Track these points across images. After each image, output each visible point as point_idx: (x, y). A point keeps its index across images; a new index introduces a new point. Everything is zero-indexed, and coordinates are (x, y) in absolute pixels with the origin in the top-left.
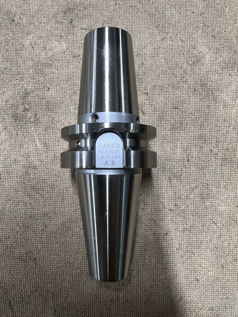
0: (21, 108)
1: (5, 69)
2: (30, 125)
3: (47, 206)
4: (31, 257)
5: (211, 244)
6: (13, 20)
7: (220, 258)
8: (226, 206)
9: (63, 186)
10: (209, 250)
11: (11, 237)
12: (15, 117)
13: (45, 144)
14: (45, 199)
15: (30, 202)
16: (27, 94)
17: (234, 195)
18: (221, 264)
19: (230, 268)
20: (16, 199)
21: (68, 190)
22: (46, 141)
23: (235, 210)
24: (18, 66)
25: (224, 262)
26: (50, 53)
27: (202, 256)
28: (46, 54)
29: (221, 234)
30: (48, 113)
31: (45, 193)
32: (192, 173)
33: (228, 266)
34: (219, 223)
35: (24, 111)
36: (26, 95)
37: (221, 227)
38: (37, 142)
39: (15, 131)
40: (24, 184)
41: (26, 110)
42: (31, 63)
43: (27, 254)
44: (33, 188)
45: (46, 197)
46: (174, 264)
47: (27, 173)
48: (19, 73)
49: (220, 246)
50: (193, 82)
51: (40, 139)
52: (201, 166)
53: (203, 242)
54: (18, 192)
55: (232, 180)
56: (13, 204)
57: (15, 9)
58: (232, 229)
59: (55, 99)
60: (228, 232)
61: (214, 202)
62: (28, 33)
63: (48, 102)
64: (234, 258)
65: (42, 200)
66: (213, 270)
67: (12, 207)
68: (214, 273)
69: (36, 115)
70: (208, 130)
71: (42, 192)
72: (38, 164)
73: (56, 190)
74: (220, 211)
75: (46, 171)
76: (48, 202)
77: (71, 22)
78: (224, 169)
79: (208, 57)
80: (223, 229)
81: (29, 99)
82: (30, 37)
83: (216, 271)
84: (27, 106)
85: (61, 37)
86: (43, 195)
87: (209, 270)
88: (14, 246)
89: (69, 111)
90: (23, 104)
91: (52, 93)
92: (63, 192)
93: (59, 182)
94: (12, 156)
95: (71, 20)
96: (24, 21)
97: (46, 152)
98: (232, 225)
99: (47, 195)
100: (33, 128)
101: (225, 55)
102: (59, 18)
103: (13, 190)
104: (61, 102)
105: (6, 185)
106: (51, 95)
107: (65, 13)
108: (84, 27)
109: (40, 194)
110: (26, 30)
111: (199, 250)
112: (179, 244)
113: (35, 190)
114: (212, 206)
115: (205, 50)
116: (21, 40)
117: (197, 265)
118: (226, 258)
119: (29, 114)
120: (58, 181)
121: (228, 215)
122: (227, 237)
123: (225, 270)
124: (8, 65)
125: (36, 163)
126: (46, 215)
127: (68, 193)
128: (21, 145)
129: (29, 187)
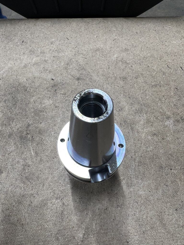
0: (25, 133)
1: (19, 113)
2: (29, 142)
3: (34, 189)
4: (20, 223)
5: (135, 216)
6: (26, 90)
7: (142, 227)
8: (143, 191)
9: (44, 177)
10: (134, 221)
11: (9, 209)
12: (21, 138)
13: (36, 153)
14: (33, 185)
15: (24, 187)
16: (29, 125)
17: (148, 184)
18: (142, 231)
19: (149, 234)
20: (15, 185)
21: (47, 180)
22: (37, 151)
23: (149, 194)
24: (26, 111)
25: (145, 229)
26: (43, 105)
27: (129, 225)
28: (41, 106)
29: (141, 210)
30: (39, 136)
31: (33, 181)
32: (121, 171)
33: (148, 233)
34: (139, 202)
35: (26, 134)
36: (28, 126)
37: (141, 205)
38: (32, 152)
39: (20, 145)
40: (21, 175)
41: (27, 134)
42: (32, 110)
43: (18, 221)
44: (26, 178)
45: (34, 184)
46: (112, 230)
47: (24, 169)
48: (26, 115)
49: (141, 218)
50: (119, 120)
51: (33, 150)
52: (126, 166)
53: (130, 215)
54: (17, 181)
55: (145, 175)
56: (13, 188)
57: (28, 85)
58: (148, 206)
59: (44, 128)
60: (145, 208)
61: (136, 188)
62: (33, 96)
63: (40, 130)
64: (151, 227)
65: (31, 186)
66: (138, 235)
67: (12, 190)
68: (139, 237)
69: (33, 137)
70: (129, 146)
71: (32, 181)
72: (31, 164)
73: (40, 179)
74: (140, 194)
75: (35, 168)
76: (34, 187)
77: (55, 91)
78: (140, 168)
79: (127, 107)
80: (142, 206)
81: (30, 128)
82: (34, 98)
84: (28, 132)
85: (50, 98)
86: (32, 182)
87: (135, 235)
88: (11, 215)
89: (51, 134)
90: (26, 131)
91: (42, 125)
92: (44, 181)
93: (42, 175)
94: (17, 159)
95: (56, 90)
96: (32, 90)
97: (36, 157)
98: (148, 204)
99: (34, 182)
100: (30, 144)
101: (136, 106)
102: (50, 89)
103: (14, 179)
104: (47, 130)
105: (11, 176)
106: (42, 126)
107: (53, 87)
108: (62, 93)
109: (30, 182)
110: (32, 94)
111: (128, 220)
112: (115, 216)
113: (28, 180)
114: (134, 191)
115: (125, 104)
116: (29, 99)
117: (127, 231)
118: (146, 227)
119: (29, 136)
120: (41, 174)
121: (145, 197)
122: (145, 212)
123: (145, 235)
124: (21, 111)
125: (30, 163)
126: (33, 195)
127: (47, 182)
128: (23, 153)
129: (24, 178)
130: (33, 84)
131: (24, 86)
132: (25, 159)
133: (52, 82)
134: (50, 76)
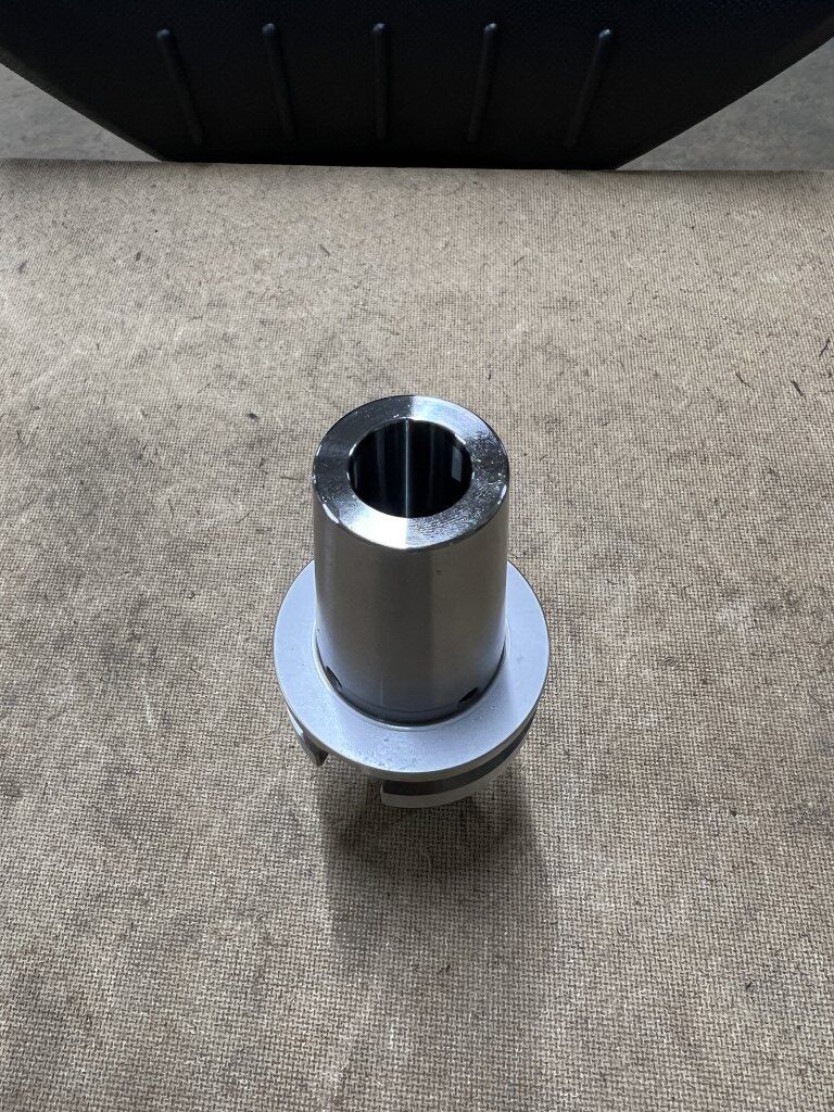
0: (124, 633)
1: (105, 550)
2: (137, 671)
3: (146, 872)
4: (79, 1010)
5: (568, 1006)
6: (140, 457)
7: (596, 1052)
8: (607, 899)
9: (193, 823)
10: (563, 1024)
11: (38, 951)
12: (108, 653)
13: (166, 721)
14: (142, 852)
15: (104, 858)
16: (142, 603)
17: (629, 871)
18: (597, 1070)
19: (626, 1086)
20: (70, 849)
21: (204, 832)
22: (169, 710)
23: (633, 912)
24: (135, 545)
25: (608, 1065)
26: (208, 522)
27: (543, 1041)
28: (199, 523)
29: (598, 980)
30: (182, 647)
31: (145, 837)
33: (620, 1079)
34: (591, 946)
35: (130, 640)
36: (140, 605)
37: (597, 958)
38: (147, 712)
39: (102, 684)
40: (97, 811)
41: (134, 637)
42: (161, 541)
43: (70, 1000)
44: (118, 821)
45: (148, 847)
46: (466, 1060)
47: (110, 786)
48: (132, 560)
49: (595, 1015)
51: (155, 705)
53: (547, 999)
54: (79, 832)
55: (622, 831)
56: (61, 861)
57: (147, 436)
58: (627, 966)
59: (204, 618)
60: (615, 974)
61: (578, 886)
62: (167, 483)
63: (188, 623)
64: (634, 1056)
65: (136, 856)
66: (577, 1087)
67: (56, 869)
68: (580, 1097)
69: (155, 651)
71: (139, 835)
72: (140, 763)
73: (173, 830)
74: (594, 914)
75: (157, 782)
76: (148, 862)
77: (261, 464)
78: (601, 801)
79: (557, 543)
80: (602, 964)
81: (146, 615)
82: (170, 490)
83: (585, 1091)
84: (138, 630)
85: (236, 491)
86: (139, 842)
87: (566, 1086)
88: (42, 974)
89: (232, 645)
90: (130, 625)
91: (198, 605)
92: (190, 837)
93: (186, 812)
94: (82, 742)
95: (262, 459)
96: (163, 458)
97: (164, 737)
98: (627, 955)
99: (149, 842)
100: (143, 679)
101: (596, 541)
102: (237, 456)
103: (67, 826)
104: (216, 625)
105: (55, 810)
106: (196, 609)
107: (251, 446)
108: (288, 473)
109: (133, 838)
110: (164, 475)
111: (537, 1022)
112: (482, 1001)
113: (122, 829)
114: (571, 898)
115: (550, 528)
116: (149, 494)
117: (531, 1068)
118: (612, 1054)
119: (140, 648)
120: (182, 808)
121: (615, 927)
122: (614, 988)
123: (610, 1090)
124: (114, 543)
125: (136, 762)
126: (139, 894)
127: (202, 842)
128: (109, 717)
129: (108, 820)
130: (170, 433)
131: (131, 441)
132: (117, 743)
133: (249, 426)
134: (241, 403)
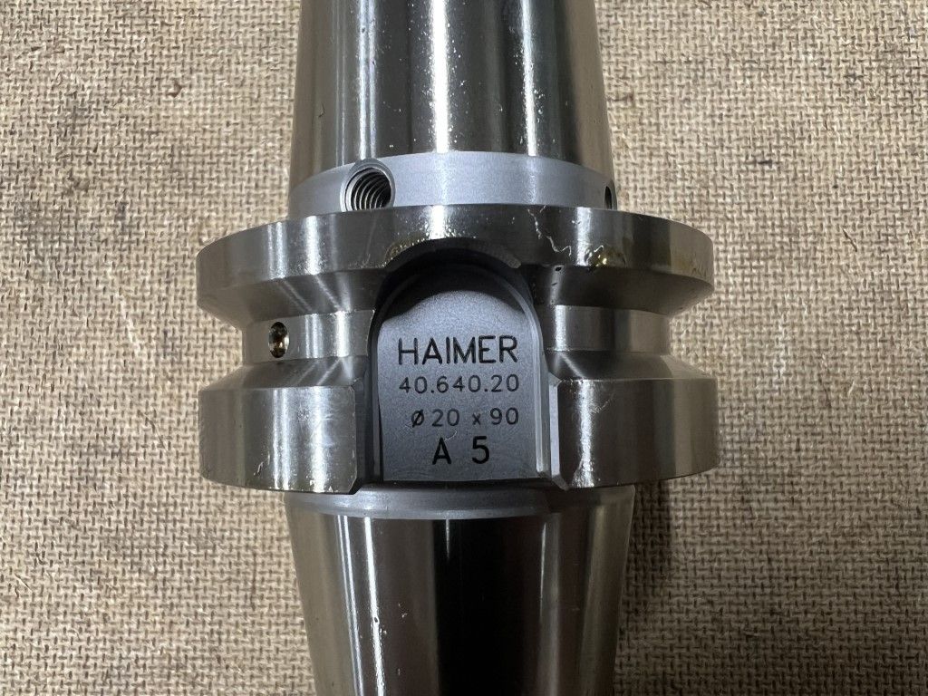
0: (55, 177)
2: (95, 254)
3: (183, 627)
9: (252, 535)
12: (29, 221)
14: (168, 593)
15: (102, 610)
16: (77, 114)
20: (38, 599)
21: (275, 550)
22: (170, 327)
30: (176, 199)
31: (168, 568)
32: (844, 463)
35: (69, 192)
36: (75, 117)
38: (130, 335)
39: (31, 286)
40: (72, 527)
41: (76, 186)
44: (113, 542)
45: (177, 584)
47: (87, 479)
48: (41, 21)
50: (841, 41)
51: (142, 318)
52: (884, 429)
54: (47, 567)
56: (24, 621)
59: (208, 136)
63: (176, 153)
65: (159, 602)
67: (20, 635)
69: (123, 211)
70: (916, 262)
71: (157, 564)
72: (134, 434)
73: (219, 551)
75: (173, 466)
76: (184, 610)
81: (91, 135)
84: (82, 172)
86: (160, 576)
89: (273, 187)
90: (63, 159)
92: (251, 560)
93: (235, 518)
94: (17, 400)
97: (171, 379)
99: (177, 576)
100: (109, 270)
103: (22, 557)
104: (234, 148)
106: (189, 117)
109: (147, 572)
113: (125, 556)
119: (91, 206)
120: (228, 509)
125: (130, 430)
126: (178, 667)
127: (275, 567)
128: (58, 350)
129: (96, 542)
132: (84, 401)
